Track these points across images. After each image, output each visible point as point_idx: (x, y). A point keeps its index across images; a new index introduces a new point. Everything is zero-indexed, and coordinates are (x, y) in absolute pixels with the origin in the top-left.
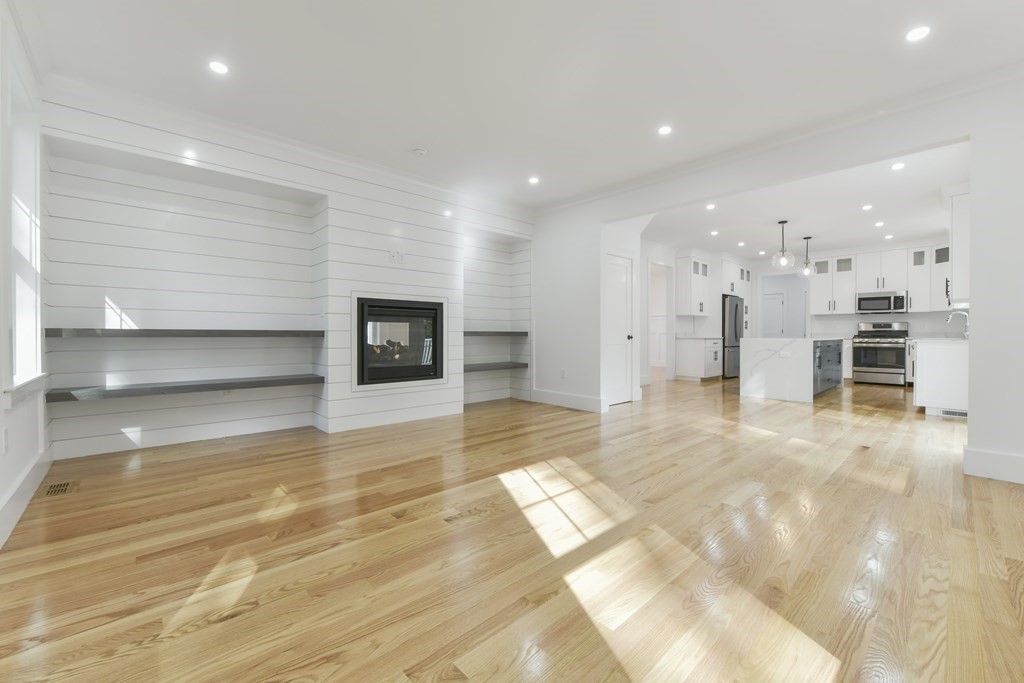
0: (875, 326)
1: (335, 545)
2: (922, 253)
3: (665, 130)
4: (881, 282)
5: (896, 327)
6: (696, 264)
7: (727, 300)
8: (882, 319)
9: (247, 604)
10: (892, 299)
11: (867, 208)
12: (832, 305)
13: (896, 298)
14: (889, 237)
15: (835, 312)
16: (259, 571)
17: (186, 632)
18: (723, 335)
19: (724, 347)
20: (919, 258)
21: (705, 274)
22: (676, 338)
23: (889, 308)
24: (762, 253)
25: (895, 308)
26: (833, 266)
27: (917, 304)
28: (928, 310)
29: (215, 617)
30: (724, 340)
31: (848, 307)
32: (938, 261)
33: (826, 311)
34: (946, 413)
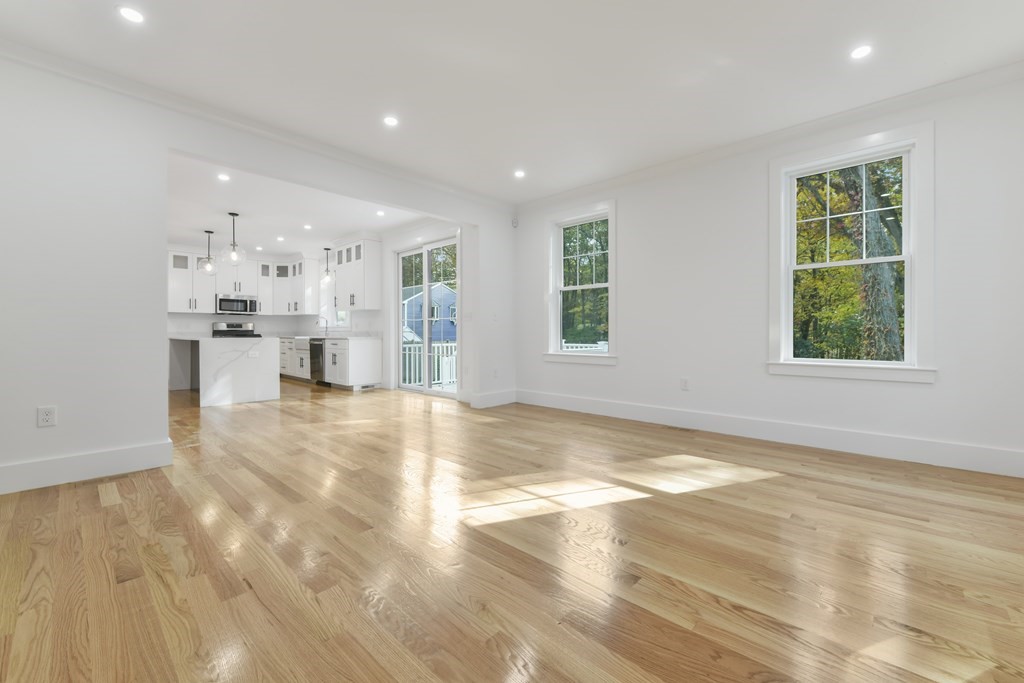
0: (228, 326)
1: (738, 608)
2: (267, 267)
3: (391, 121)
4: (237, 286)
5: (250, 327)
8: (235, 320)
9: (886, 626)
10: (248, 302)
11: (308, 227)
12: (192, 303)
13: (251, 301)
14: (259, 249)
15: (195, 311)
16: (848, 653)
17: (963, 648)
20: (265, 269)
23: (246, 310)
25: (250, 311)
26: (193, 262)
27: (265, 309)
28: (273, 314)
29: (925, 639)
31: (209, 306)
32: (278, 275)
33: (186, 309)
34: (363, 387)
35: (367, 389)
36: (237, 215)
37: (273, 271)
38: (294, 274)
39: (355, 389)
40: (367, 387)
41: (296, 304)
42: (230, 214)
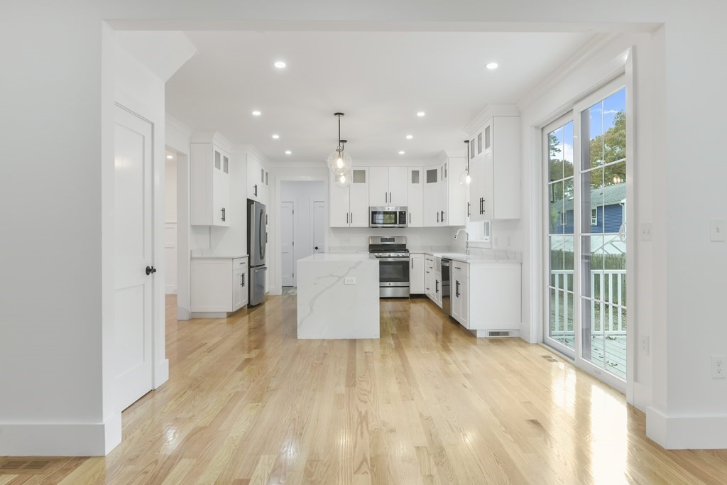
0: (382, 240)
2: (418, 172)
4: (388, 197)
6: (218, 154)
7: (253, 207)
8: (388, 233)
10: (398, 214)
12: (350, 217)
13: (401, 212)
14: (402, 153)
15: (352, 225)
18: (249, 252)
19: (250, 267)
21: (226, 170)
22: (192, 259)
23: (396, 223)
24: (288, 153)
25: (400, 223)
27: (414, 220)
28: (422, 226)
30: (249, 258)
31: (363, 220)
32: (428, 181)
33: (344, 224)
34: (492, 333)
35: (498, 337)
36: (342, 114)
37: (423, 176)
38: (442, 179)
39: (479, 335)
40: (497, 333)
41: (442, 213)
42: (336, 114)
